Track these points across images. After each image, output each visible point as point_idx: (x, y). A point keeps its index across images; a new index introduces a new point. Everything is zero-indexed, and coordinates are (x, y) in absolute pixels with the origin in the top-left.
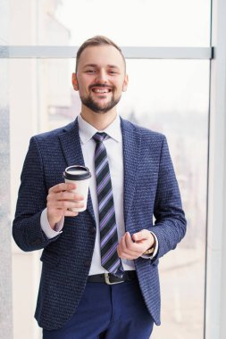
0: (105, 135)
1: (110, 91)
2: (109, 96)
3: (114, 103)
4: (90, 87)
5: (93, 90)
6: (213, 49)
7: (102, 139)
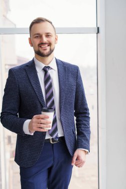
0: (49, 67)
1: (48, 45)
2: (48, 48)
3: (51, 51)
4: (39, 45)
5: (40, 47)
6: (98, 28)
7: (47, 69)
